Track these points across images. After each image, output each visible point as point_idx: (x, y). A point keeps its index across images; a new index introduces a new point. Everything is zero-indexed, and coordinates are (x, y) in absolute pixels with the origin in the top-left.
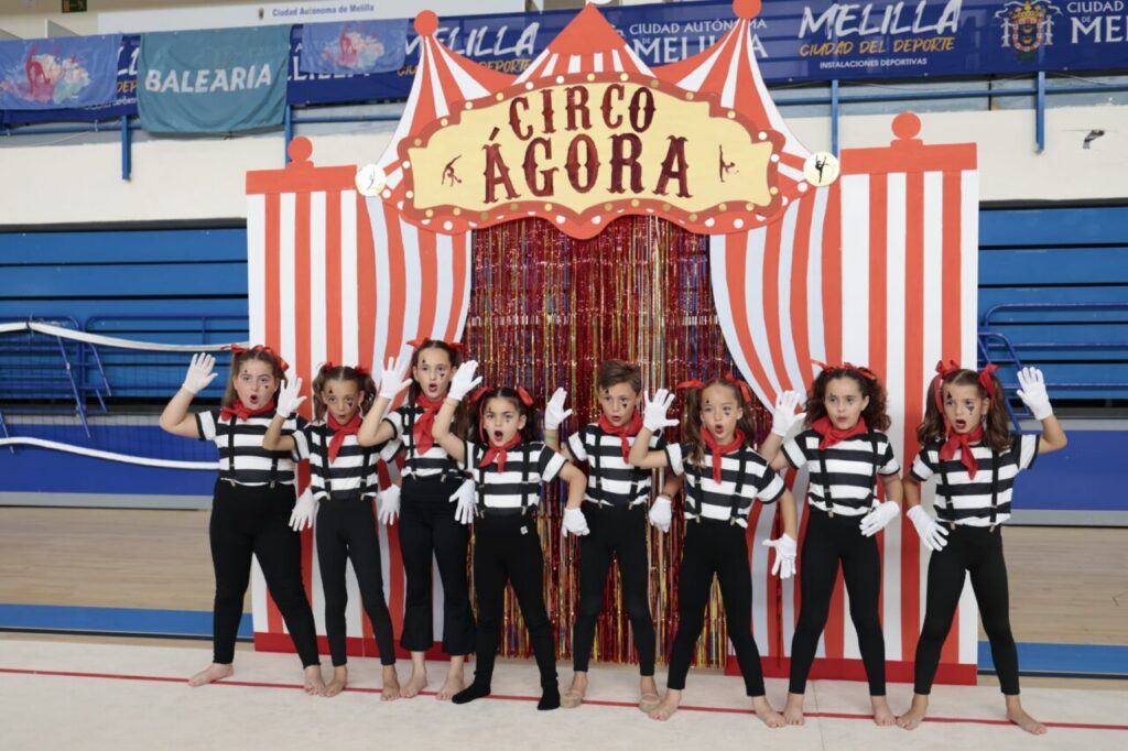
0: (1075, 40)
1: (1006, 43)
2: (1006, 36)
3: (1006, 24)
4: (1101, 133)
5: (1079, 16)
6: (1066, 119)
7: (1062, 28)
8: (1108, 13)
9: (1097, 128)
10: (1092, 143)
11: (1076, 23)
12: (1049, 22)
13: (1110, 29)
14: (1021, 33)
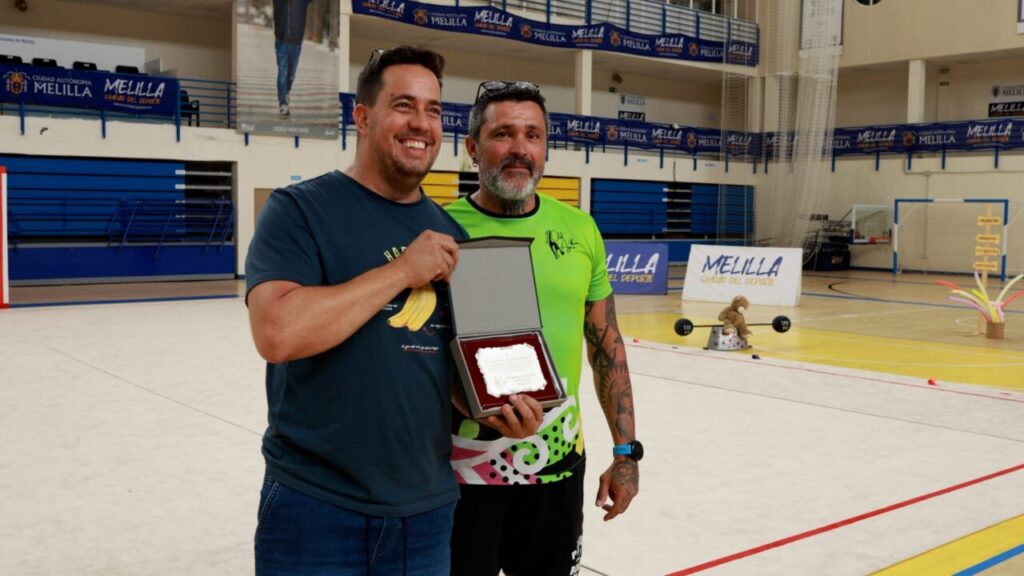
0: (36, 91)
1: (8, 89)
2: (8, 86)
3: (8, 81)
4: (46, 129)
5: (38, 81)
6: (33, 122)
7: (31, 86)
8: (48, 82)
9: (45, 126)
10: (44, 133)
11: (36, 84)
12: (26, 83)
13: (49, 88)
14: (15, 86)
